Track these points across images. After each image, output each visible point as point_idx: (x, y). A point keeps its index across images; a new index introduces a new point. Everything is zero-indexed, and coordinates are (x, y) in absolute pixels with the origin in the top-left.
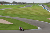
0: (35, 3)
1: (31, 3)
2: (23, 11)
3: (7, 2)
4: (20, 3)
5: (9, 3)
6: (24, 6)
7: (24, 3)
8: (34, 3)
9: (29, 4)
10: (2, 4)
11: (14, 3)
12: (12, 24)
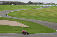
0: (54, 4)
1: (49, 4)
2: (40, 12)
3: (21, 2)
4: (36, 4)
5: (24, 4)
6: (41, 6)
7: (40, 4)
8: (52, 4)
9: (47, 4)
10: (16, 4)
11: (30, 3)
12: (28, 26)
